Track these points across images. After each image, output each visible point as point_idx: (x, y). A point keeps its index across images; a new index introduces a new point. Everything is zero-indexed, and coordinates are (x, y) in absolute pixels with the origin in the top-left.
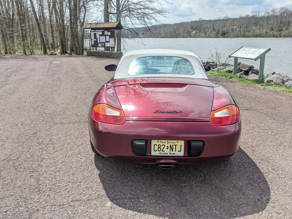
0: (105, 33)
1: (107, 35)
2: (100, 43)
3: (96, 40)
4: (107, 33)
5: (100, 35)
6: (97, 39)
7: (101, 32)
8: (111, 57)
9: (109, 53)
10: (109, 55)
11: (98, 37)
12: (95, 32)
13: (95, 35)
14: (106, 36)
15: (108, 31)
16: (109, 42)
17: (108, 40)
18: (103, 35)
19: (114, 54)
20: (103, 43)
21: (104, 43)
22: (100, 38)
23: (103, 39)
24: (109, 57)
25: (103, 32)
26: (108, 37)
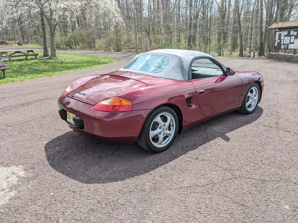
0: (291, 32)
1: (293, 35)
2: (284, 44)
3: (279, 41)
4: (293, 32)
5: (285, 36)
6: (281, 40)
7: (287, 32)
8: (290, 61)
9: (289, 56)
10: (289, 58)
11: (282, 38)
12: (280, 33)
13: (280, 35)
14: (291, 36)
15: (295, 31)
16: (293, 43)
17: (292, 41)
18: (289, 35)
19: (294, 58)
20: (286, 44)
21: (288, 45)
22: (284, 39)
23: (287, 39)
24: (289, 61)
25: (289, 32)
26: (293, 38)
